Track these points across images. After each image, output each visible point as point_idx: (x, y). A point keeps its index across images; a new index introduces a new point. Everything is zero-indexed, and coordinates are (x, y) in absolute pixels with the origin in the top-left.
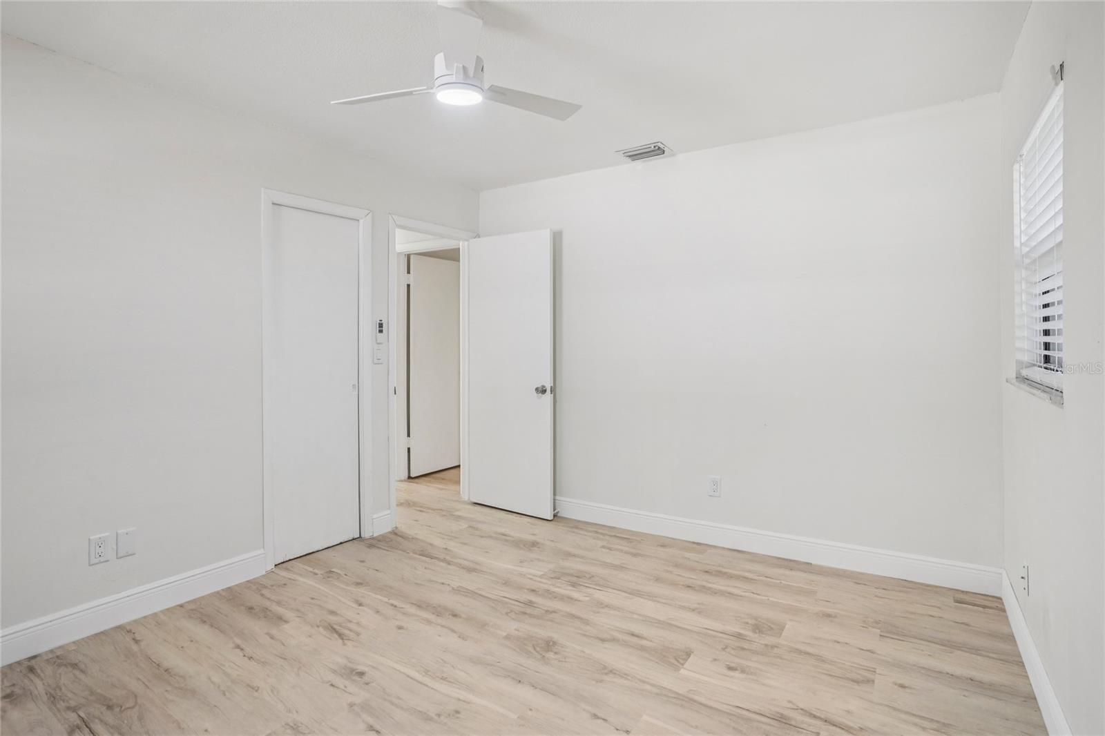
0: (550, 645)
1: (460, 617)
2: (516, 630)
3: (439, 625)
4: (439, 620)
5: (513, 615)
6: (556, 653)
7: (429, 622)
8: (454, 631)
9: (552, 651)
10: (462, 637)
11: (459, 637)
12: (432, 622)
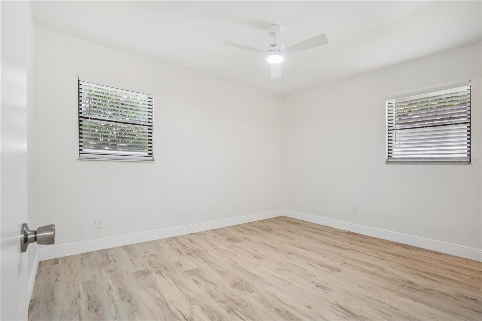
0: (235, 285)
1: (275, 308)
2: (247, 295)
3: (287, 305)
4: (287, 308)
5: (244, 304)
6: (235, 281)
7: (293, 308)
8: (279, 300)
9: (236, 283)
10: (274, 296)
11: (276, 296)
12: (291, 307)
